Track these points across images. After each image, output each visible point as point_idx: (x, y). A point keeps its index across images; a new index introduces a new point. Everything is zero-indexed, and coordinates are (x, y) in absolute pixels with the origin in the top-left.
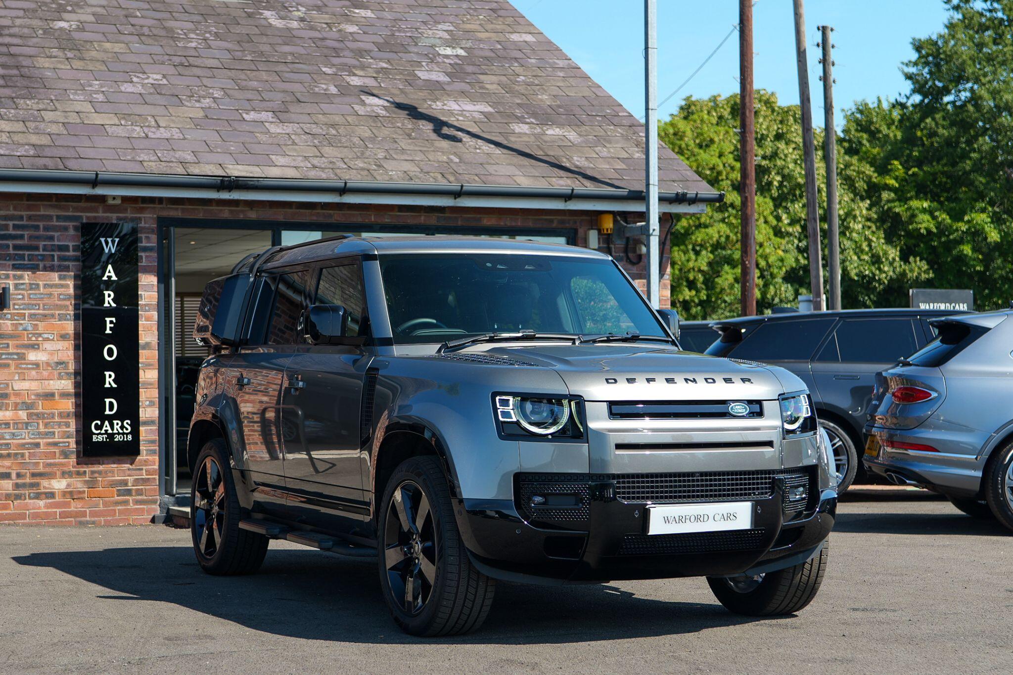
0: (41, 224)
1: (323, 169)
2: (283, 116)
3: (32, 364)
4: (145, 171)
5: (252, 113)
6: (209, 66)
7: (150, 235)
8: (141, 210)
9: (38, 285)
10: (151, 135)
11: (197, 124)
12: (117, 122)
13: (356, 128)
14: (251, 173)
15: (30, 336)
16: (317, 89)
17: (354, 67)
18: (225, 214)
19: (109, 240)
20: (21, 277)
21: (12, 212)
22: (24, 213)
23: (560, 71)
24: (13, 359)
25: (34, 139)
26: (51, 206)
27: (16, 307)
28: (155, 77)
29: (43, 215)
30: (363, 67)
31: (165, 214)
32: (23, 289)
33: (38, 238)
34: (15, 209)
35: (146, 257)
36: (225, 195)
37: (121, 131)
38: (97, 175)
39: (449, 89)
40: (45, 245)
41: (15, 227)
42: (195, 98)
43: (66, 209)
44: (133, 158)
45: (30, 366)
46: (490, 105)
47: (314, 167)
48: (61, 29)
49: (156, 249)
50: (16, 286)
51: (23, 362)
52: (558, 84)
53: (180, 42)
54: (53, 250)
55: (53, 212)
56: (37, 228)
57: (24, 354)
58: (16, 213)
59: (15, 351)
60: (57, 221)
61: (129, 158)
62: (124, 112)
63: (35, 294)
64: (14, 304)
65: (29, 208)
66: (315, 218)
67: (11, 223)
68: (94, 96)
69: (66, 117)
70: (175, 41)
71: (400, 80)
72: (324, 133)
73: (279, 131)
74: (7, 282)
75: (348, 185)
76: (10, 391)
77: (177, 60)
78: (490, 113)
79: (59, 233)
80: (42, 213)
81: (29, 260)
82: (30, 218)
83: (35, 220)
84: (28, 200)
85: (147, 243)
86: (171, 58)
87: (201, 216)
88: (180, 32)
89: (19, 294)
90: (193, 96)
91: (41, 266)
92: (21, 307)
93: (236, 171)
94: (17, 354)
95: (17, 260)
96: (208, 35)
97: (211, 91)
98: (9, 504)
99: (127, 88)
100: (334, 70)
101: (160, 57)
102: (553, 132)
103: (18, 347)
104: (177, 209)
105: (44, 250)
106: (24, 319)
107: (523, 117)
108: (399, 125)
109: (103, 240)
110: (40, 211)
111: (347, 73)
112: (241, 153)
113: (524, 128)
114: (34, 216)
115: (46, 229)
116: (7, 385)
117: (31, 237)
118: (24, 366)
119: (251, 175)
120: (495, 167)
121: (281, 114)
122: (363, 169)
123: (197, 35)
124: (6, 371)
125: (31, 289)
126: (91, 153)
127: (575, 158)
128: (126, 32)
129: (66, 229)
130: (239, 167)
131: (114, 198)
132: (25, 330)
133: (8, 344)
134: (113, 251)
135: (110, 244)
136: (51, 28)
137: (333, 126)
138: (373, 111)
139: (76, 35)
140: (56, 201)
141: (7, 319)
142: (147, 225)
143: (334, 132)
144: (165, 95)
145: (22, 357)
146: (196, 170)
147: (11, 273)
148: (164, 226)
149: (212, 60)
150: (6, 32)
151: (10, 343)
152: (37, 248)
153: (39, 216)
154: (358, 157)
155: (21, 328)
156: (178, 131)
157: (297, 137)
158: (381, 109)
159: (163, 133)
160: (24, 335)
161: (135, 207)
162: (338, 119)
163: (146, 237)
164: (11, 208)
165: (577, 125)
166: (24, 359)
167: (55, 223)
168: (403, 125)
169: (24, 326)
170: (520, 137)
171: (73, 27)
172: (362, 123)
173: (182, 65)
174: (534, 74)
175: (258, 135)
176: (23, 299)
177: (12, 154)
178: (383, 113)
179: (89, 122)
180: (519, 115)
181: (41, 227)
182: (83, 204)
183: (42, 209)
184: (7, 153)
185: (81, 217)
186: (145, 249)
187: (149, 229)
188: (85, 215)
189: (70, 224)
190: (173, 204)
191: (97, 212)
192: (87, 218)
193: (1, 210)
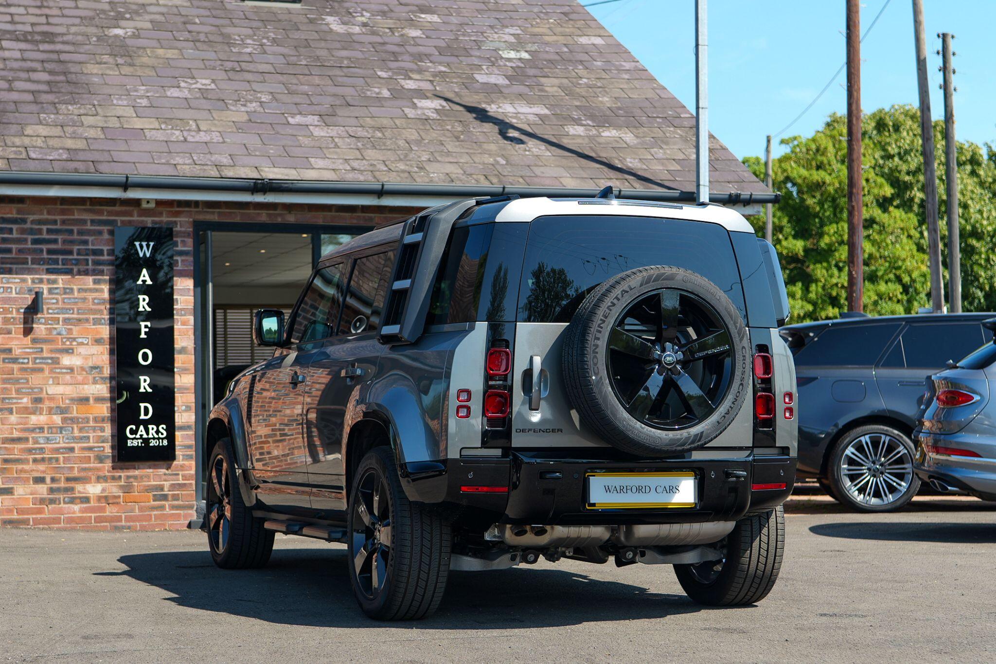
0: (75, 228)
1: (361, 171)
2: (329, 120)
3: (67, 369)
4: (177, 174)
5: (298, 117)
6: (261, 71)
7: (186, 239)
8: (177, 214)
9: (72, 289)
10: (190, 139)
11: (239, 127)
12: (157, 126)
13: (403, 131)
14: (287, 175)
15: (64, 340)
16: (369, 93)
17: (412, 71)
18: (263, 217)
19: (144, 244)
20: (55, 282)
21: (45, 216)
22: (58, 217)
23: (626, 74)
24: (47, 364)
25: (70, 143)
26: (85, 210)
27: (50, 311)
28: (204, 82)
29: (77, 220)
30: (420, 71)
31: (201, 217)
32: (57, 294)
33: (72, 242)
34: (49, 213)
35: (182, 261)
36: (259, 198)
37: (160, 136)
38: (127, 178)
39: (507, 92)
40: (79, 250)
41: (49, 231)
42: (241, 103)
43: (100, 213)
44: (168, 161)
45: (64, 371)
46: (547, 108)
47: (354, 169)
48: (116, 36)
49: (192, 253)
50: (50, 291)
51: (57, 366)
52: (622, 86)
53: (235, 48)
54: (87, 255)
55: (87, 216)
56: (71, 232)
57: (58, 358)
58: (50, 217)
59: (49, 355)
60: (91, 225)
61: (163, 161)
62: (165, 117)
63: (70, 298)
64: (48, 309)
65: (63, 212)
66: (355, 221)
67: (45, 228)
68: (138, 101)
69: (106, 122)
70: (230, 47)
71: (456, 83)
72: (369, 136)
73: (322, 134)
74: (41, 286)
75: (385, 187)
76: (44, 395)
77: (229, 65)
78: (546, 116)
79: (93, 238)
80: (76, 217)
81: (63, 264)
82: (64, 222)
83: (69, 225)
84: (61, 204)
85: (183, 247)
86: (223, 63)
87: (238, 220)
88: (237, 38)
89: (53, 299)
90: (239, 101)
91: (75, 270)
92: (56, 311)
93: (271, 173)
94: (52, 358)
95: (51, 264)
96: (265, 41)
97: (259, 95)
98: (43, 508)
99: (173, 92)
100: (390, 74)
101: (212, 63)
102: (609, 133)
103: (52, 351)
104: (213, 213)
105: (78, 254)
106: (58, 323)
107: (580, 119)
108: (449, 127)
109: (137, 244)
110: (74, 215)
111: (403, 77)
112: (280, 156)
113: (580, 130)
114: (69, 220)
115: (80, 233)
116: (42, 389)
117: (64, 242)
118: (58, 371)
119: (286, 178)
120: (542, 169)
121: (327, 118)
122: (403, 171)
123: (254, 40)
124: (40, 375)
125: (65, 293)
126: (124, 157)
127: (628, 160)
128: (181, 39)
129: (100, 233)
130: (276, 170)
131: (148, 202)
132: (59, 334)
133: (42, 349)
134: (148, 255)
135: (145, 248)
136: (106, 35)
137: (379, 129)
138: (424, 114)
139: (129, 42)
140: (90, 205)
141: (41, 324)
142: (183, 229)
143: (379, 135)
144: (211, 99)
145: (56, 361)
146: (230, 173)
147: (45, 277)
148: (201, 230)
149: (265, 65)
150: (60, 39)
151: (44, 347)
152: (70, 252)
153: (73, 220)
154: (401, 160)
155: (55, 332)
156: (218, 134)
157: (341, 139)
158: (432, 112)
159: (203, 137)
160: (58, 339)
161: (170, 211)
162: (386, 122)
163: (182, 241)
164: (45, 213)
165: (635, 127)
166: (59, 363)
167: (89, 227)
168: (453, 127)
169: (58, 330)
170: (574, 139)
171: (129, 34)
172: (411, 126)
173: (233, 70)
174: (598, 76)
175: (300, 138)
176: (57, 303)
177: (45, 157)
178: (435, 116)
179: (128, 127)
180: (576, 117)
181: (75, 231)
182: (117, 208)
183: (76, 213)
184: (39, 157)
185: (116, 221)
186: (181, 253)
187: (184, 232)
188: (119, 219)
189: (105, 228)
190: (210, 208)
191: (132, 216)
192: (122, 222)
193: (34, 214)
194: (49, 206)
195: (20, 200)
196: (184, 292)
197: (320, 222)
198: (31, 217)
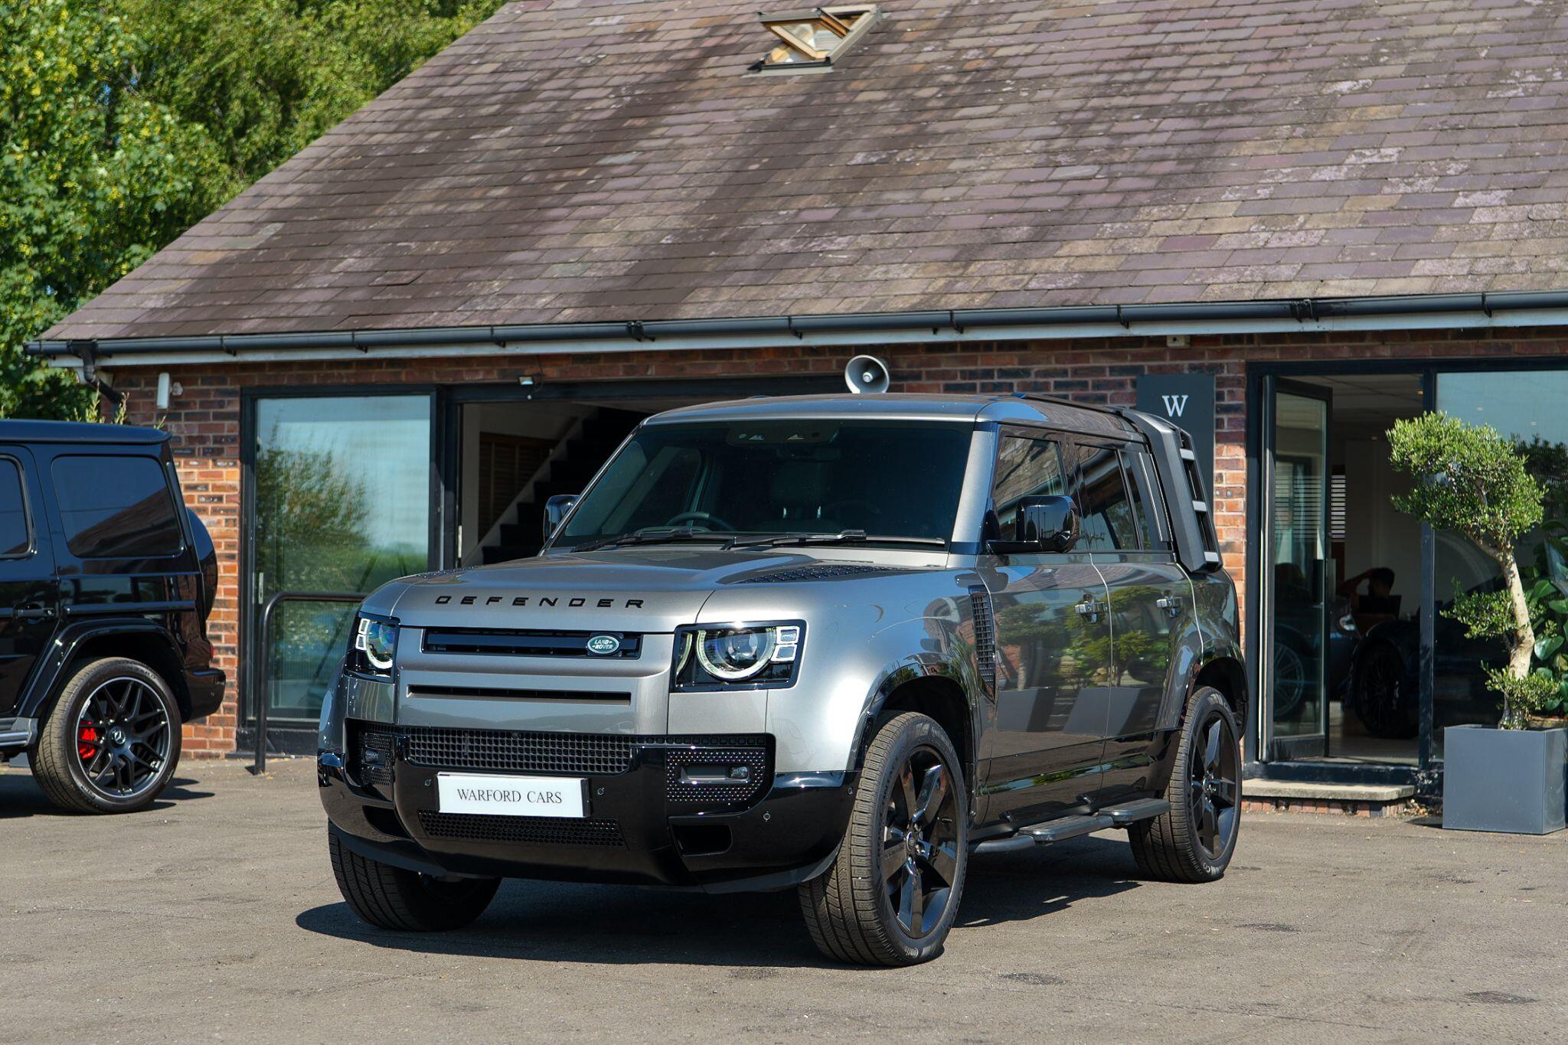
0: (1090, 380)
7: (1235, 389)
8: (1224, 353)
10: (1272, 243)
12: (1246, 228)
18: (1344, 352)
19: (1175, 398)
22: (1069, 366)
25: (1099, 263)
26: (1102, 354)
29: (1093, 368)
31: (1257, 357)
34: (1057, 362)
35: (1229, 420)
37: (1234, 242)
41: (1057, 386)
43: (1122, 357)
44: (1203, 280)
49: (1244, 408)
55: (1105, 363)
56: (1086, 386)
58: (1059, 366)
60: (1111, 375)
61: (1197, 280)
65: (1075, 359)
66: (1483, 352)
67: (1052, 381)
69: (1182, 227)
79: (1113, 392)
80: (1092, 364)
82: (1075, 372)
83: (1082, 375)
85: (1233, 400)
87: (1310, 358)
104: (1273, 350)
109: (1166, 398)
110: (1088, 362)
114: (1082, 369)
115: (1096, 385)
129: (1121, 385)
131: (1175, 340)
134: (1180, 414)
135: (1176, 403)
140: (1110, 347)
142: (1231, 375)
148: (1255, 372)
153: (1088, 368)
159: (1294, 239)
161: (1214, 350)
163: (1229, 392)
164: (1053, 361)
167: (1108, 377)
179: (1204, 232)
181: (1090, 384)
182: (1144, 350)
183: (1091, 359)
185: (1142, 367)
186: (1228, 409)
187: (1233, 379)
188: (1146, 364)
189: (1128, 378)
190: (1268, 343)
191: (1163, 359)
192: (1150, 368)
193: (1039, 363)
194: (1057, 352)
195: (1023, 345)
196: (1232, 464)
197: (1430, 355)
198: (1036, 368)
